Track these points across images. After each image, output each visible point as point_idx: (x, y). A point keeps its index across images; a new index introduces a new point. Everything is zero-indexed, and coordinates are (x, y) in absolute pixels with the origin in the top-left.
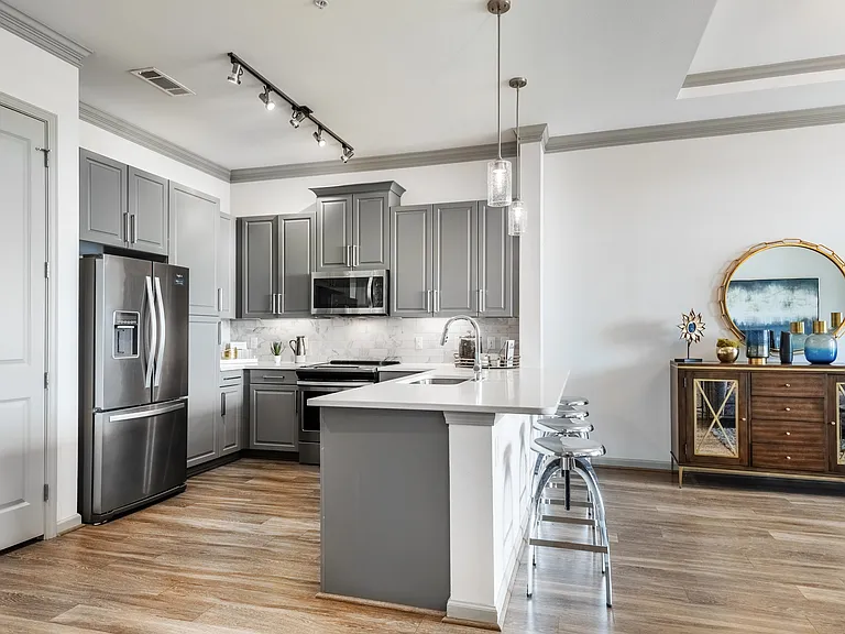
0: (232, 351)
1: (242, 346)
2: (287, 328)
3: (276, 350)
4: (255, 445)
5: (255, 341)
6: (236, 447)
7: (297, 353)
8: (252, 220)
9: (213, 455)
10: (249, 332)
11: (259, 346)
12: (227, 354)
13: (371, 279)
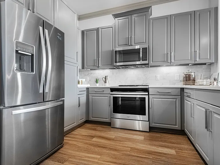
0: (81, 82)
1: (84, 80)
2: (100, 73)
3: (97, 81)
4: (91, 119)
5: (88, 79)
6: (84, 120)
7: (106, 82)
8: (88, 31)
9: (75, 124)
10: (85, 75)
11: (90, 80)
12: (79, 83)
13: (141, 49)
